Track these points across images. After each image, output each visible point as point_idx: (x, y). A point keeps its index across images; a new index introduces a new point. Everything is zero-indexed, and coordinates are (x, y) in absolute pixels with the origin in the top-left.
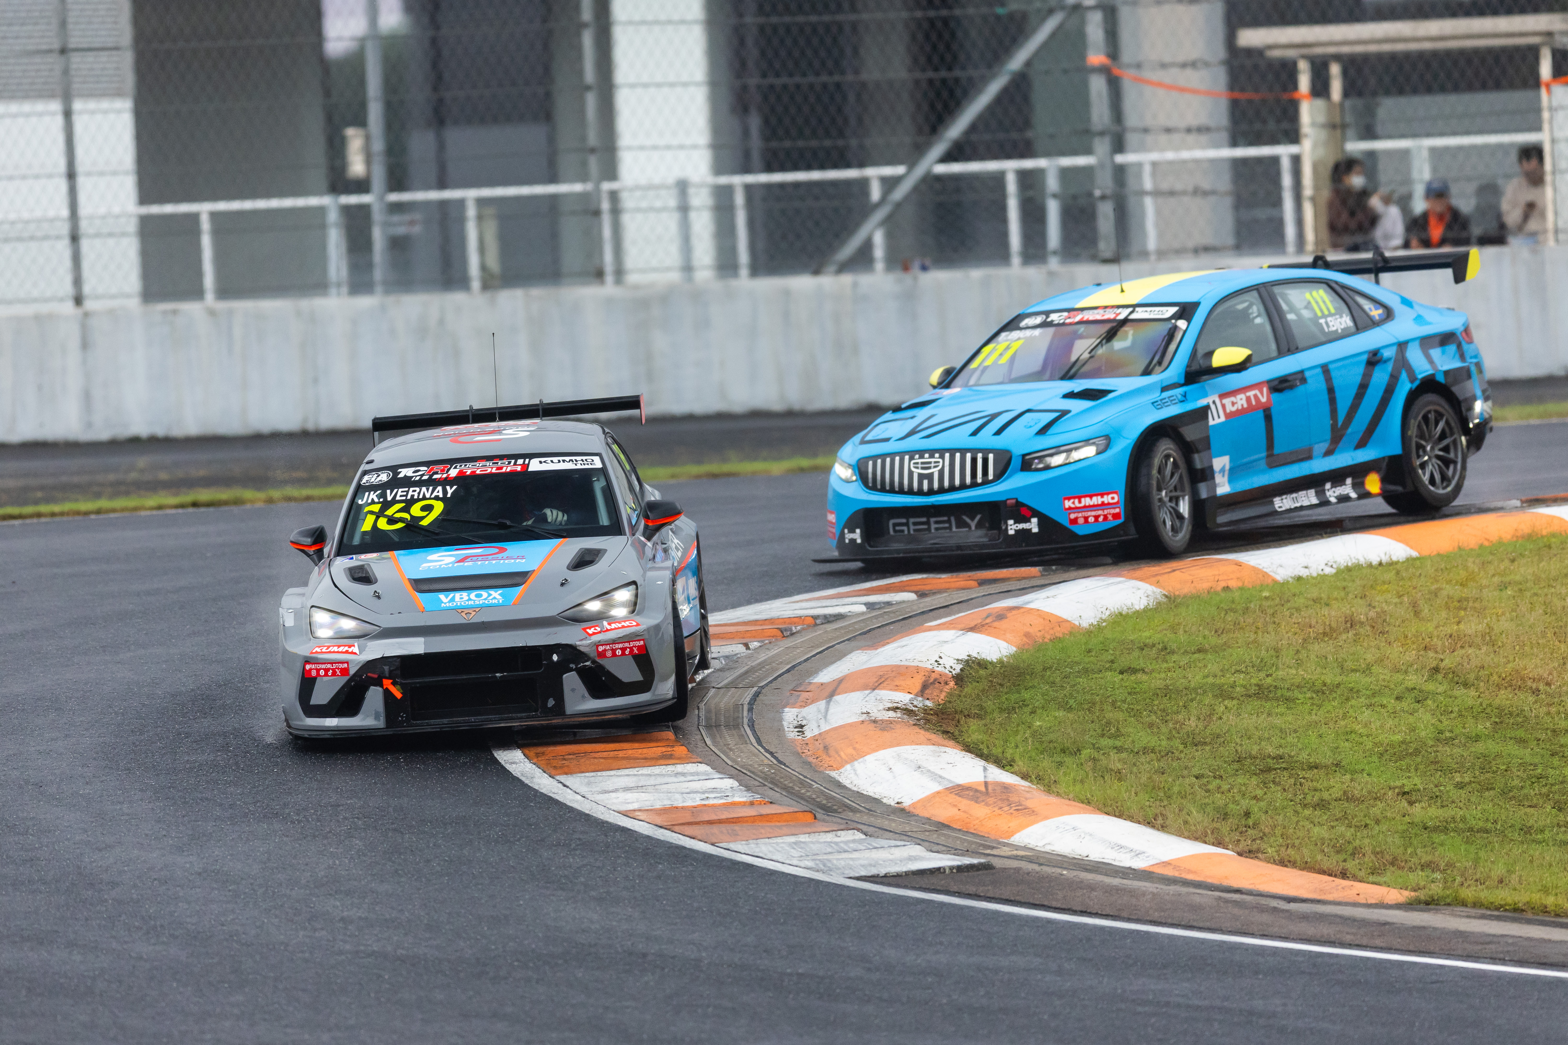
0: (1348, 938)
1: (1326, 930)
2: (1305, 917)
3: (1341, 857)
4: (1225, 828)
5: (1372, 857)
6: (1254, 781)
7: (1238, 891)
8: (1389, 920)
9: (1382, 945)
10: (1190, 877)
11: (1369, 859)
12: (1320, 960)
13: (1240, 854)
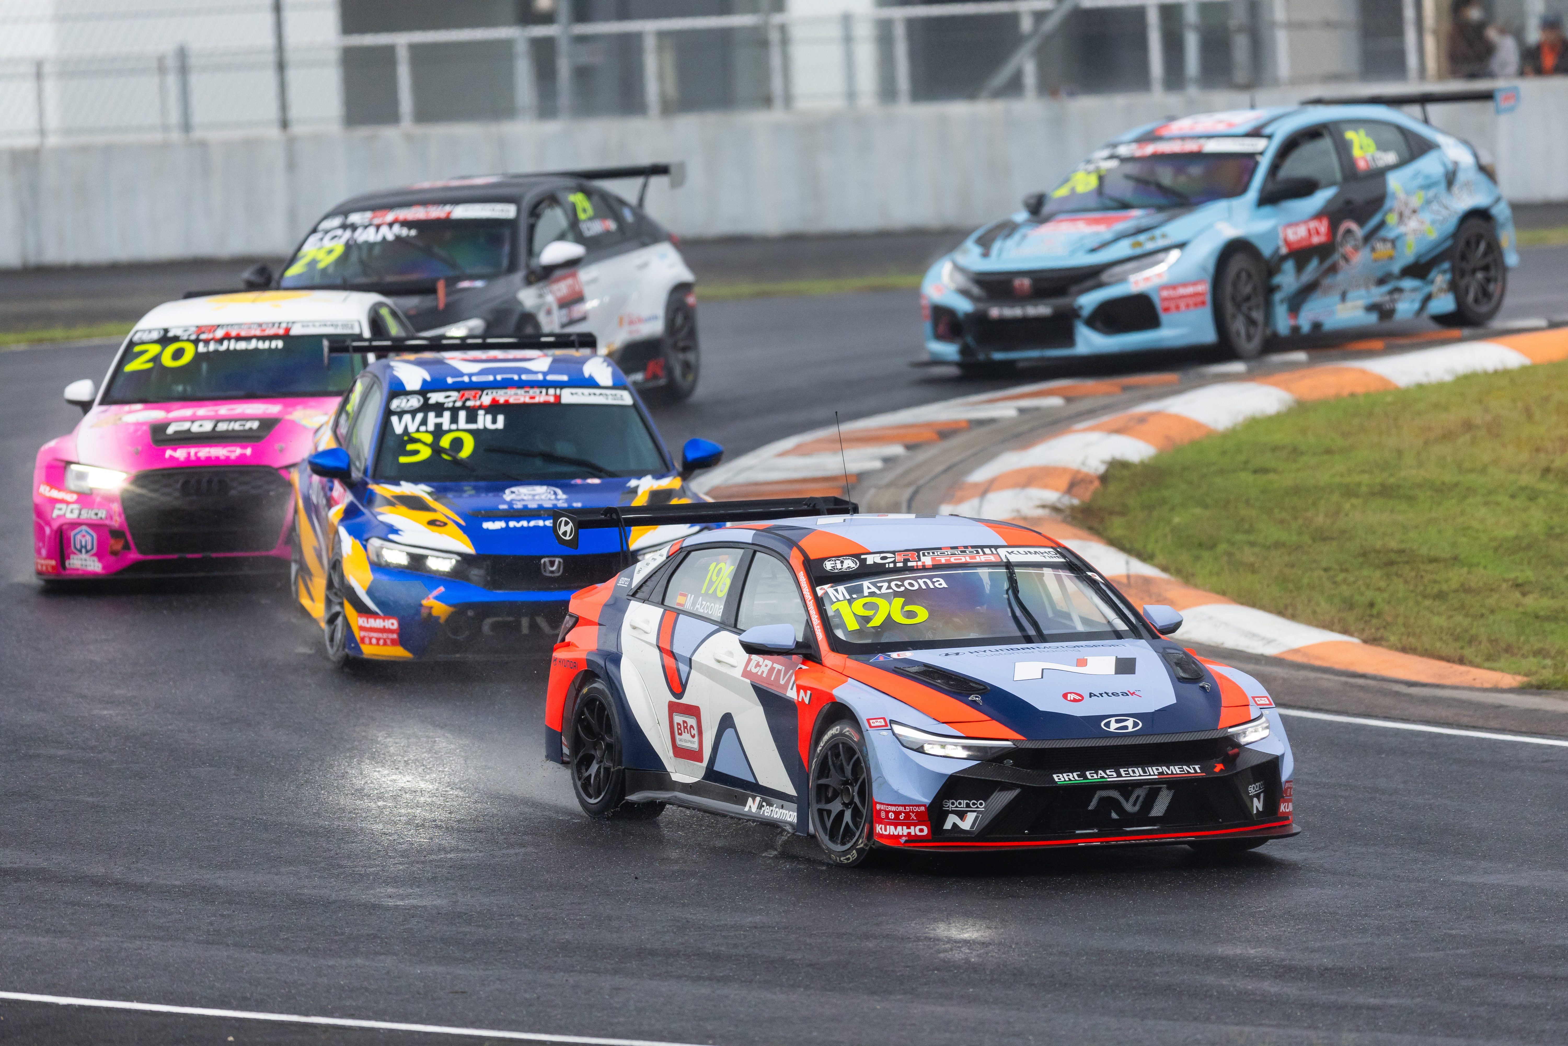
0: (1465, 720)
1: (1443, 713)
2: (1425, 700)
3: (1458, 645)
4: (1350, 617)
5: (1488, 645)
6: (1378, 574)
7: (1363, 676)
8: (1503, 703)
9: (1497, 726)
10: (1318, 663)
11: (1485, 646)
12: (1439, 740)
13: (1365, 641)
